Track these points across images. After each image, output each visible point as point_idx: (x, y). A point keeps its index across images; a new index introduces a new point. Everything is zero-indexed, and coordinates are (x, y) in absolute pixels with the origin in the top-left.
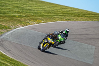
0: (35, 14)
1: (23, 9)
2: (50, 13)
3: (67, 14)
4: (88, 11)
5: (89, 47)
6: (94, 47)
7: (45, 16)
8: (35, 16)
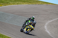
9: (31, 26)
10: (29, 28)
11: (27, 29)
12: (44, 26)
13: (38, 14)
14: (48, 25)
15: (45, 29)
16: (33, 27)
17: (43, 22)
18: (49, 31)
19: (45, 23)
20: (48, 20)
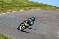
0: (11, 6)
1: (4, 3)
2: (20, 5)
3: (30, 5)
6: (46, 25)
8: (11, 7)
9: (26, 23)
11: (22, 27)
15: (58, 35)
19: (58, 29)
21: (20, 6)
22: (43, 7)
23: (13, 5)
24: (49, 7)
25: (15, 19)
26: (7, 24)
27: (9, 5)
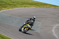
4: (37, 2)
5: (38, 23)
7: (12, 5)
8: (6, 5)
9: (28, 25)
10: (27, 27)
12: (51, 29)
13: (45, 17)
14: (56, 29)
15: (53, 33)
16: (30, 26)
17: (51, 25)
18: (57, 35)
19: (53, 27)
20: (56, 24)
21: (14, 4)
22: (38, 5)
23: (7, 3)
24: (44, 5)
25: (10, 17)
26: (2, 22)
27: (4, 3)
